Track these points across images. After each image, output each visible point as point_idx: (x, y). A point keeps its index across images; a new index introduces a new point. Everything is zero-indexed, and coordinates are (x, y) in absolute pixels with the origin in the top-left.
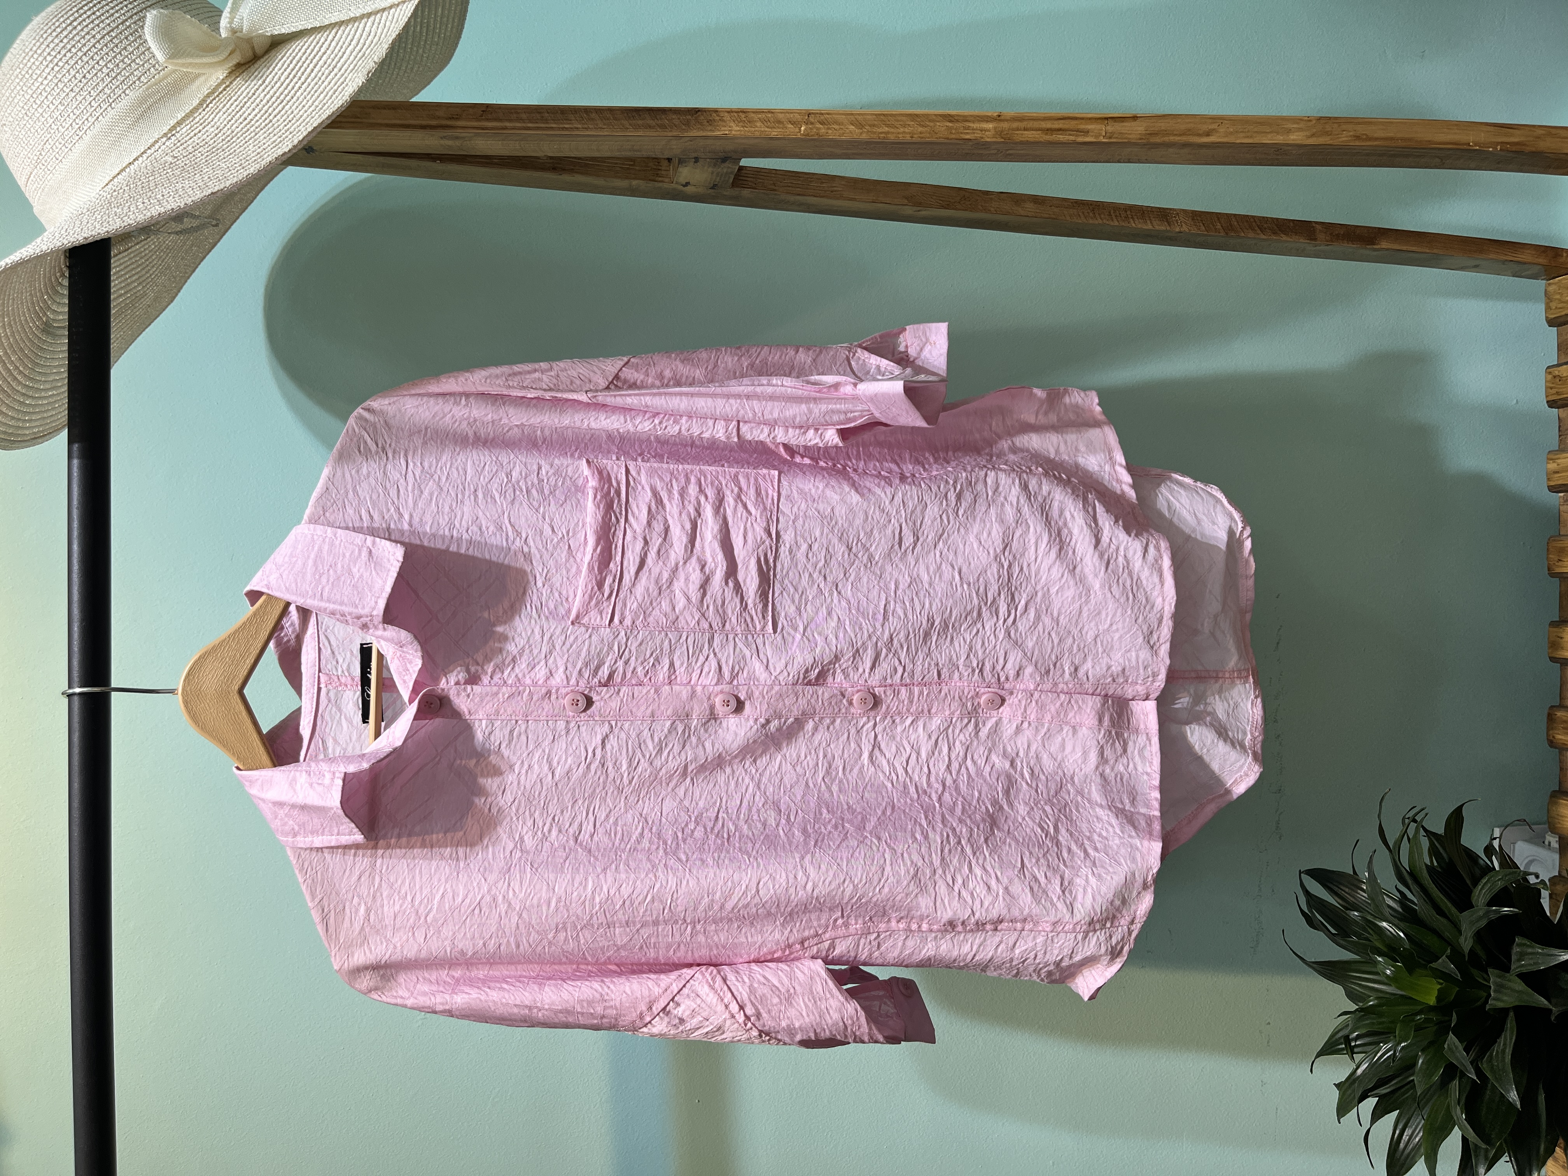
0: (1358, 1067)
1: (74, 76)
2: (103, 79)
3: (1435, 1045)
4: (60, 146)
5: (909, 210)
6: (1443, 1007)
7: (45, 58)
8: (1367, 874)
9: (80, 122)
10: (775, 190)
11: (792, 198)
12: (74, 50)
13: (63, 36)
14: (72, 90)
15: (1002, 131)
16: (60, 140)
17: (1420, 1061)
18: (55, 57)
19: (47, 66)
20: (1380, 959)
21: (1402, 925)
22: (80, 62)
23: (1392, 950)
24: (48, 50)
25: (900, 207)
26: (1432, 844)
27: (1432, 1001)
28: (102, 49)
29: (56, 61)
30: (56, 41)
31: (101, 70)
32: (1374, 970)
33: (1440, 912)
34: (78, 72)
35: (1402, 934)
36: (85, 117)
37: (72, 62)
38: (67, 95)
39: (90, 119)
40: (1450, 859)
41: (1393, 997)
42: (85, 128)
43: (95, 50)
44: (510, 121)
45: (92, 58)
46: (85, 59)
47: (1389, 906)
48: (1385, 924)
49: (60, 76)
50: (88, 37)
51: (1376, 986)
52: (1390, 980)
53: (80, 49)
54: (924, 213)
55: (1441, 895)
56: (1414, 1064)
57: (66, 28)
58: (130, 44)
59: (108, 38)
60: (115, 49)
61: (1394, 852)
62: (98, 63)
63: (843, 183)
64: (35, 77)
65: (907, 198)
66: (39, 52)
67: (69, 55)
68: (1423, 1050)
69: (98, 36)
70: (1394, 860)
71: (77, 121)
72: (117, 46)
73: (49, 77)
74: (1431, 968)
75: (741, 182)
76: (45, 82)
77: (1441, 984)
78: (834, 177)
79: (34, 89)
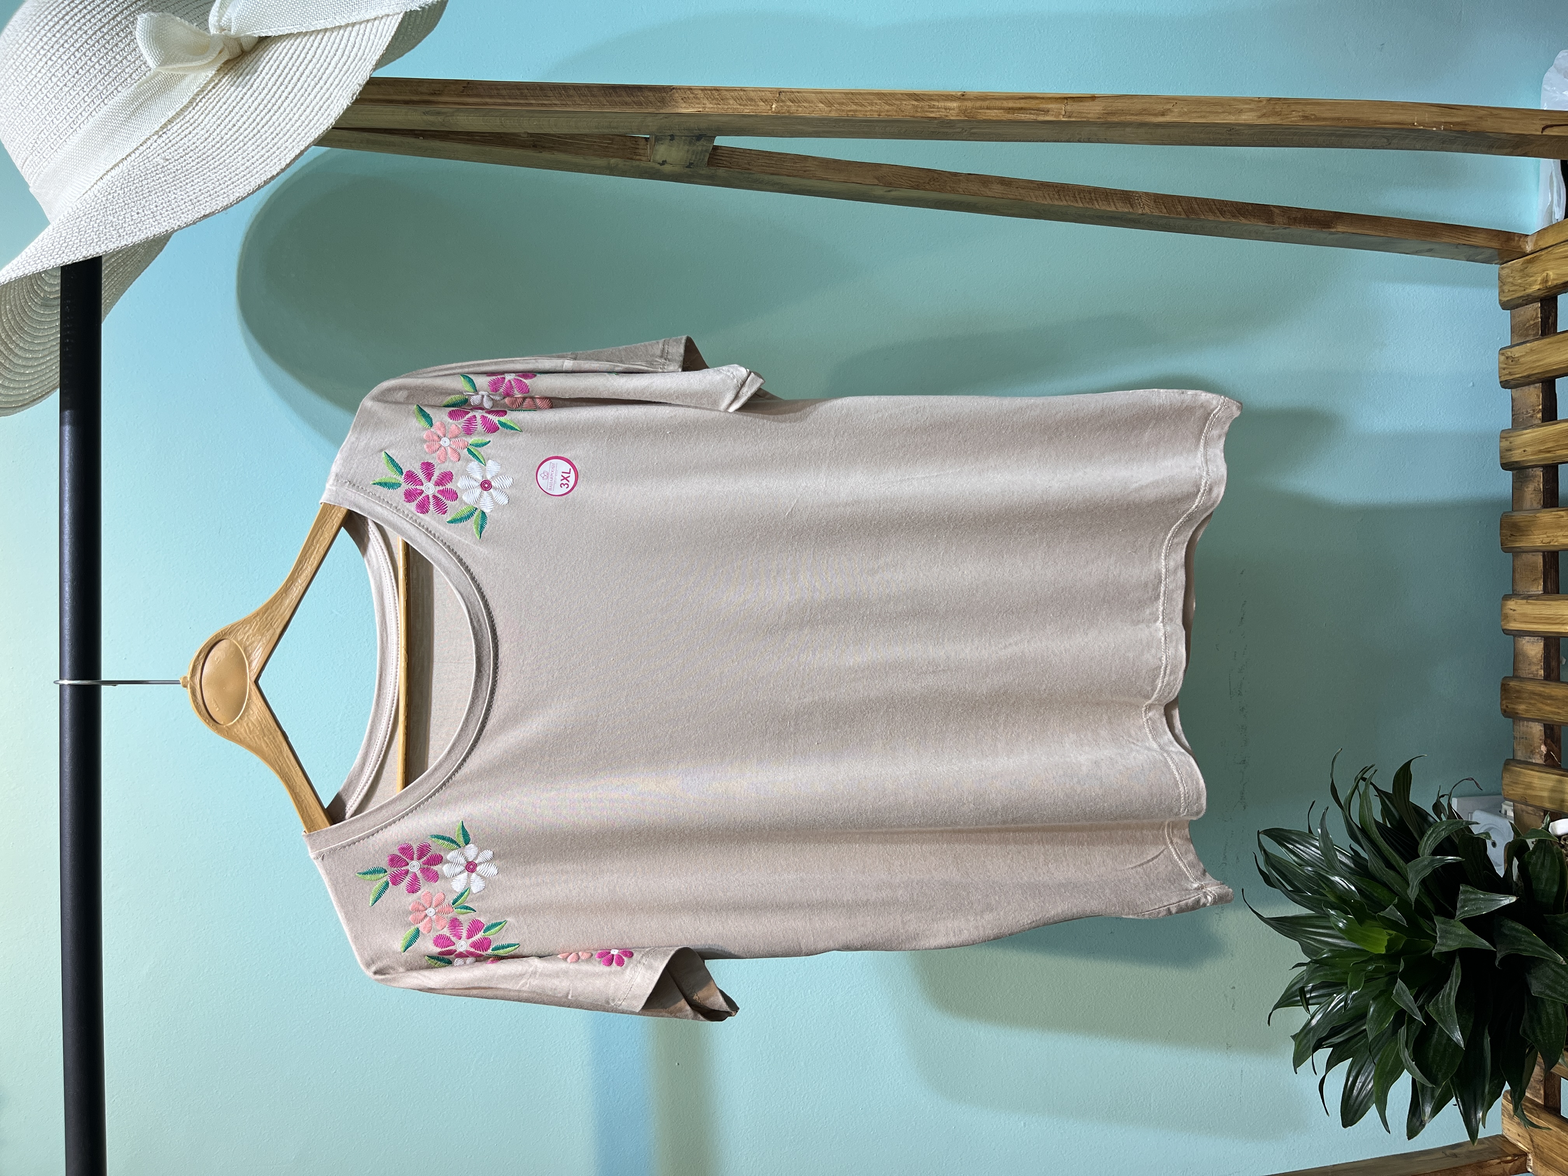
0: (1313, 1018)
1: (68, 71)
2: (95, 76)
3: (1385, 992)
4: (55, 137)
5: (880, 191)
6: (1392, 956)
7: (39, 52)
8: (1319, 830)
9: (74, 117)
10: (749, 169)
11: (766, 177)
12: (66, 45)
13: (55, 30)
14: (65, 85)
15: (965, 111)
16: (55, 131)
17: (1371, 1009)
18: (48, 51)
19: (41, 60)
20: (1333, 913)
21: (1353, 878)
22: (72, 57)
23: (1343, 902)
24: (41, 44)
25: (872, 188)
26: (1383, 803)
28: (94, 45)
29: (49, 55)
30: (49, 35)
31: (93, 66)
32: (1328, 924)
33: (1390, 865)
34: (71, 67)
35: (1353, 888)
36: (79, 112)
37: (65, 58)
38: (61, 89)
39: (83, 113)
40: (1401, 817)
41: (1346, 950)
42: (79, 122)
43: (88, 46)
44: (491, 97)
45: (84, 54)
46: (78, 55)
47: (1341, 862)
48: (1337, 879)
49: (53, 71)
50: (80, 32)
51: (1329, 939)
52: (1341, 933)
53: (73, 45)
54: (895, 193)
55: (1391, 850)
56: (1366, 1013)
57: (58, 22)
58: (121, 41)
59: (99, 34)
60: (107, 46)
61: (1345, 808)
62: (90, 59)
63: (815, 163)
64: (29, 69)
65: (878, 179)
66: (32, 44)
67: (62, 50)
68: (1374, 999)
69: (90, 32)
70: (1346, 817)
71: (71, 114)
72: (108, 42)
73: (43, 71)
74: (1380, 918)
75: (716, 161)
76: (40, 75)
77: (1390, 932)
78: (806, 158)
79: (29, 81)
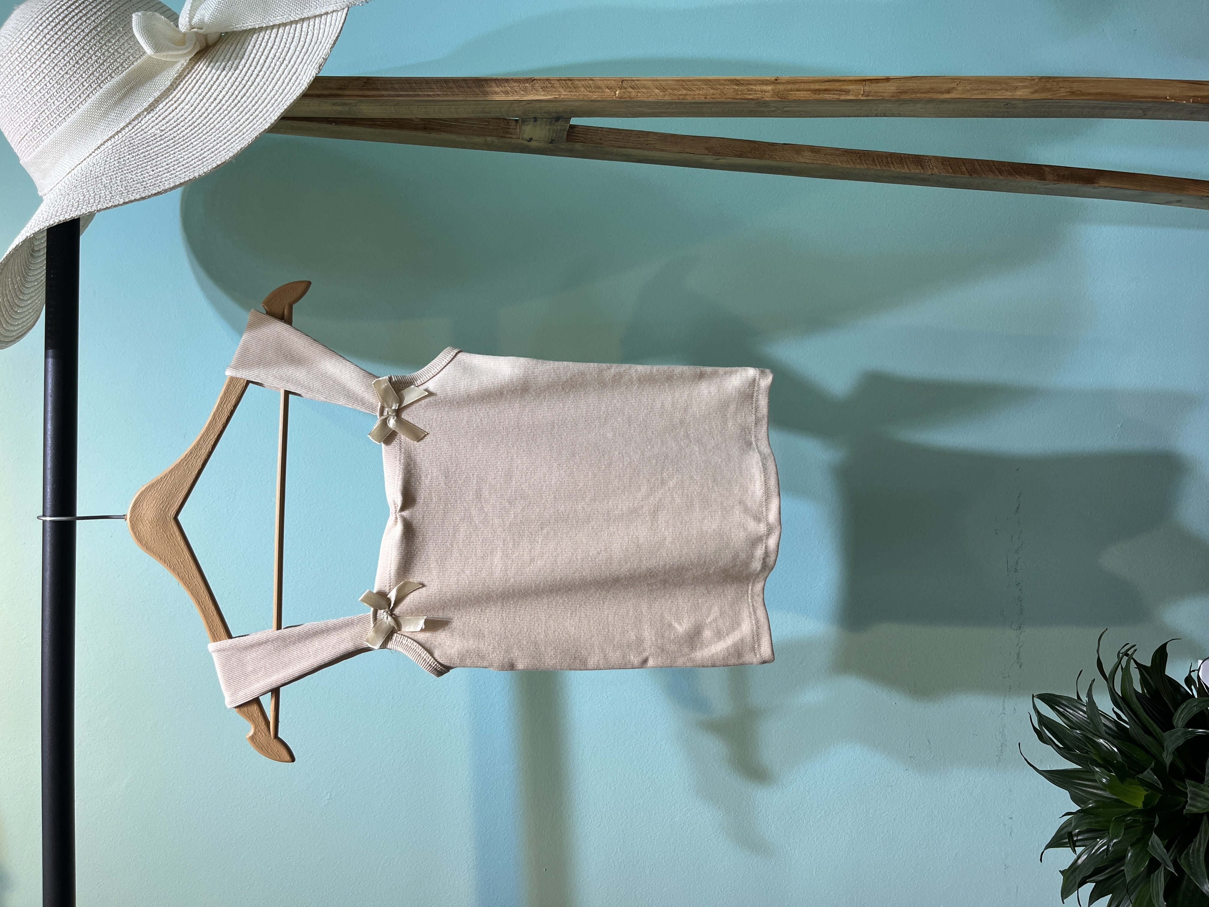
0: (1079, 857)
3: (1142, 842)
5: (710, 159)
6: (1148, 811)
8: (1087, 698)
15: (778, 93)
17: (1129, 855)
20: (1098, 770)
21: (1116, 742)
23: (1108, 762)
25: (702, 156)
26: (1142, 675)
27: (1140, 805)
32: (1092, 778)
33: (1147, 731)
35: (1115, 750)
40: (1158, 689)
41: (1109, 801)
44: (386, 90)
47: (1105, 725)
48: (1101, 741)
51: (1095, 791)
52: (1104, 787)
54: (722, 161)
55: (1150, 719)
56: (1124, 857)
61: (1109, 680)
63: (656, 137)
65: (708, 149)
68: (1132, 845)
70: (1111, 688)
74: (1138, 778)
75: (574, 137)
77: (1147, 791)
78: (649, 133)
